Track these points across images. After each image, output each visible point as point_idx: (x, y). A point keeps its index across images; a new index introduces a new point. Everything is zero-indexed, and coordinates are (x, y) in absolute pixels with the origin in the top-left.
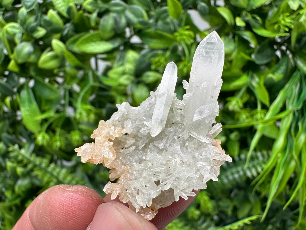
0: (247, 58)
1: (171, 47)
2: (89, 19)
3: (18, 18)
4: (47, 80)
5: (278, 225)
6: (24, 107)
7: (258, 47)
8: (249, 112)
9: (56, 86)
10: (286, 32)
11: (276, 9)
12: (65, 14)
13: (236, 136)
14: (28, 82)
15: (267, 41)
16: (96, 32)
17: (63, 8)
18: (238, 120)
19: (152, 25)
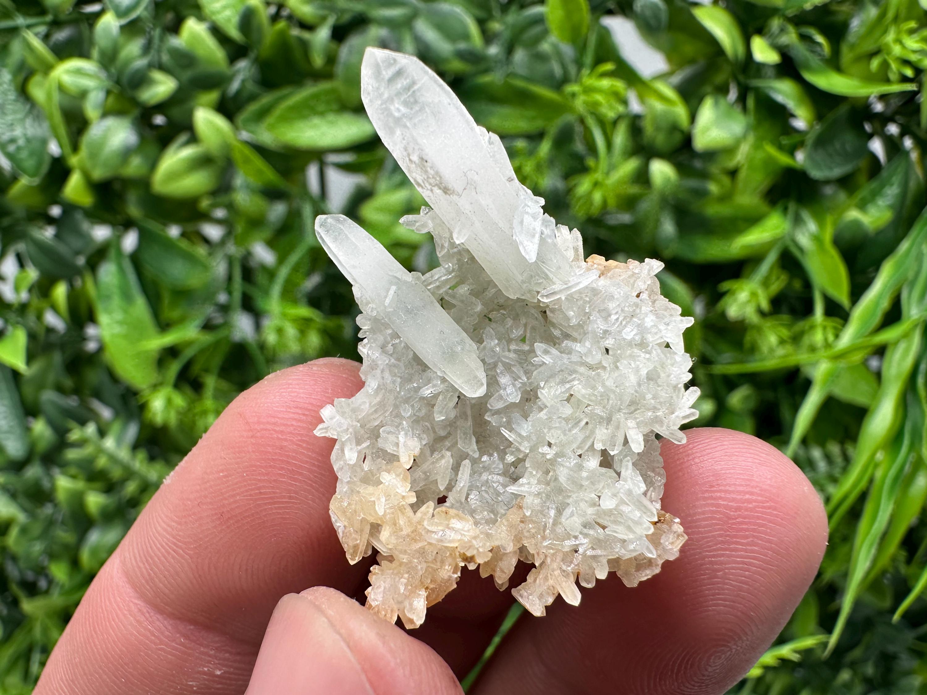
0: (784, 159)
1: (553, 129)
2: (305, 45)
3: (91, 42)
4: (174, 231)
5: (869, 669)
6: (109, 312)
7: (818, 128)
8: (789, 326)
9: (201, 251)
10: (905, 79)
11: (873, 12)
12: (234, 32)
14: (119, 239)
15: (843, 109)
16: (324, 86)
17: (228, 13)
18: (753, 349)
19: (496, 61)
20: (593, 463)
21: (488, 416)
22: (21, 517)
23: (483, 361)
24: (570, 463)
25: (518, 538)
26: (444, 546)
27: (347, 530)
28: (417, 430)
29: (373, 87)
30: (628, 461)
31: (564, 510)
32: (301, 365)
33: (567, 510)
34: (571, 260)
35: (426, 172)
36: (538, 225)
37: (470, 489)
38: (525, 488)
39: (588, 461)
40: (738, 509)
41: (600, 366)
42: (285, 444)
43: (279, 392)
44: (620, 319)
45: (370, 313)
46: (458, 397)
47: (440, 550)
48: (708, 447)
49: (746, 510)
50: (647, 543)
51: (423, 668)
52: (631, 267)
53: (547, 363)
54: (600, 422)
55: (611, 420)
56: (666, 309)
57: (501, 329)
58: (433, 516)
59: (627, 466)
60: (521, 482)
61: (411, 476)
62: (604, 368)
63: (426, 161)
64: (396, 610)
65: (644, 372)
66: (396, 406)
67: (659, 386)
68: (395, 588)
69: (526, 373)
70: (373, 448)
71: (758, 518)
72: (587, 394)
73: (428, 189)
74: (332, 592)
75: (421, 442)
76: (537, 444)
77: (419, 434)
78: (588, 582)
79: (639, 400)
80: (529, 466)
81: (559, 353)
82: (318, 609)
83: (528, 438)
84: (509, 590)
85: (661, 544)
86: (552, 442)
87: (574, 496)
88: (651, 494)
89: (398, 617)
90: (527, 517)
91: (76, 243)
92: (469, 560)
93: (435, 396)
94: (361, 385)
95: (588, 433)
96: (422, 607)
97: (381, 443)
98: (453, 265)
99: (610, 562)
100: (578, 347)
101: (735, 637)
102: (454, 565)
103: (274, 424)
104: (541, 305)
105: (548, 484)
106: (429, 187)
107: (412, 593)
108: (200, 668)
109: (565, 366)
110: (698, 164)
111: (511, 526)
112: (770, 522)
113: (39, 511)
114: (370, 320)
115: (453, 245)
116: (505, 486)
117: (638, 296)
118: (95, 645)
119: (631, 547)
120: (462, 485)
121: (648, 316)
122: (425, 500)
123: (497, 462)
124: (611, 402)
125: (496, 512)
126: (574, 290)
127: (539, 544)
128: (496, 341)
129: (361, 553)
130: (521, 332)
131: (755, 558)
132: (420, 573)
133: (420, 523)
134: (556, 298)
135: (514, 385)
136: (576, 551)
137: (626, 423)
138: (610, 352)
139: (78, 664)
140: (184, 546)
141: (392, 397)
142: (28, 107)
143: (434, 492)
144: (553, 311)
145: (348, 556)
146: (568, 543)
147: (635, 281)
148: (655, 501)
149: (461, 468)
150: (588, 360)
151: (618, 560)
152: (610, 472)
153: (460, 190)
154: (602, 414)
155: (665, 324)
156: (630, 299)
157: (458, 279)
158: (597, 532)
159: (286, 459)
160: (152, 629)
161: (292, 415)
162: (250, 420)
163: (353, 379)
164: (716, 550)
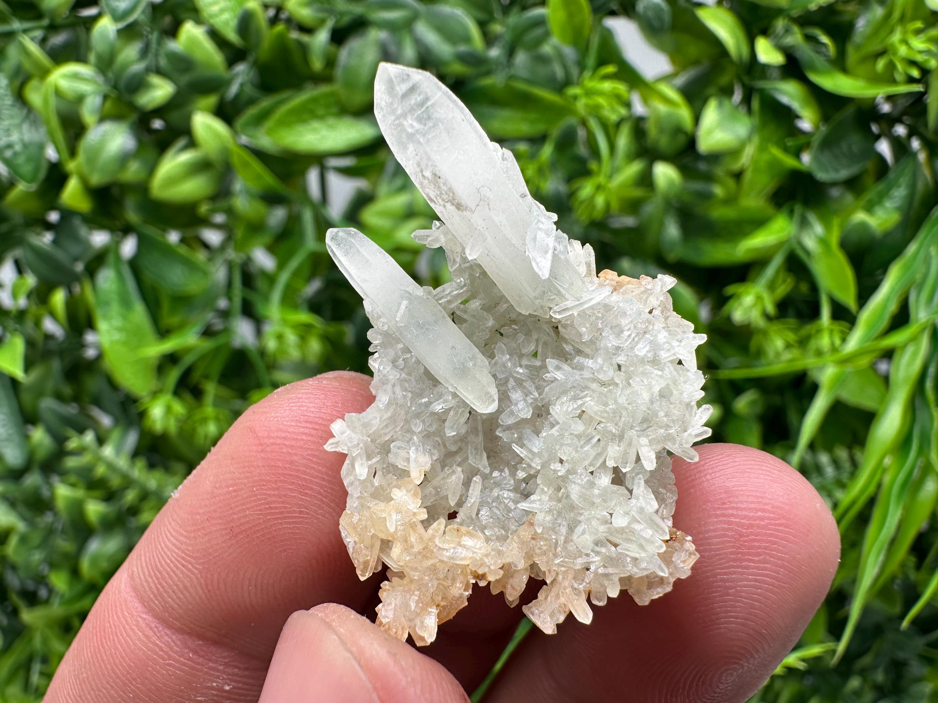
0: (790, 162)
1: (555, 132)
2: (304, 49)
3: (88, 48)
4: (173, 237)
5: (880, 677)
6: (106, 317)
7: (824, 129)
8: (795, 330)
9: (201, 256)
10: (911, 80)
11: (878, 12)
12: (232, 36)
13: (752, 403)
14: (117, 244)
15: (849, 111)
16: (324, 89)
17: (226, 16)
18: (759, 353)
19: (497, 62)
20: (605, 480)
21: (499, 432)
22: (21, 526)
23: (494, 376)
24: (582, 480)
25: (528, 556)
26: (455, 564)
27: (358, 545)
28: (428, 445)
29: (386, 102)
30: (640, 479)
31: (576, 527)
32: (311, 379)
33: (578, 527)
34: (583, 276)
35: (439, 187)
36: (551, 242)
37: (482, 504)
38: (536, 505)
39: (599, 478)
40: (750, 526)
41: (612, 383)
42: (296, 458)
43: (289, 406)
44: (633, 336)
45: (381, 328)
46: (470, 412)
47: (451, 567)
48: (720, 464)
49: (758, 527)
50: (659, 561)
51: (435, 686)
52: (643, 283)
53: (559, 379)
54: (612, 439)
55: (624, 437)
56: (679, 325)
57: (514, 345)
58: (444, 533)
59: (639, 483)
60: (532, 499)
61: (422, 492)
62: (617, 385)
63: (439, 178)
64: (407, 628)
65: (656, 389)
66: (407, 421)
67: (671, 403)
68: (406, 605)
69: (537, 388)
70: (384, 463)
71: (771, 535)
72: (599, 411)
73: (440, 205)
74: (342, 609)
75: (432, 458)
76: (548, 460)
77: (430, 450)
78: (600, 600)
79: (652, 418)
80: (540, 482)
81: (571, 369)
82: (329, 626)
83: (540, 455)
84: (519, 606)
85: (673, 562)
86: (564, 458)
87: (586, 514)
88: (663, 511)
89: (409, 634)
90: (539, 534)
91: (75, 249)
92: (481, 578)
93: (447, 412)
94: (371, 399)
95: (600, 450)
96: (434, 625)
97: (391, 458)
98: (464, 280)
99: (621, 580)
100: (589, 363)
101: (747, 655)
102: (465, 582)
103: (285, 438)
104: (553, 320)
105: (559, 501)
106: (442, 203)
107: (423, 610)
108: (208, 683)
109: (577, 382)
110: (702, 166)
111: (522, 543)
112: (782, 539)
113: (38, 520)
114: (381, 334)
115: (465, 259)
116: (516, 502)
117: (650, 312)
118: (103, 660)
119: (644, 565)
120: (472, 501)
121: (661, 332)
122: (436, 517)
123: (508, 478)
124: (623, 419)
125: (506, 528)
126: (586, 306)
127: (550, 562)
128: (508, 357)
129: (371, 568)
130: (533, 348)
131: (767, 576)
132: (432, 590)
133: (431, 539)
134: (568, 314)
135: (525, 400)
136: (588, 569)
137: (638, 441)
138: (623, 369)
139: (86, 679)
140: (193, 561)
141: (403, 412)
142: (25, 111)
143: (444, 508)
144: (565, 326)
145: (358, 572)
146: (580, 561)
147: (647, 298)
148: (667, 518)
149: (472, 484)
150: (600, 377)
151: (630, 578)
152: (622, 490)
153: (473, 206)
154: (614, 431)
155: (678, 341)
156: (643, 316)
157: (469, 294)
158: (609, 550)
159: (296, 474)
160: (160, 644)
161: (302, 430)
162: (260, 435)
163: (362, 392)
164: (728, 568)
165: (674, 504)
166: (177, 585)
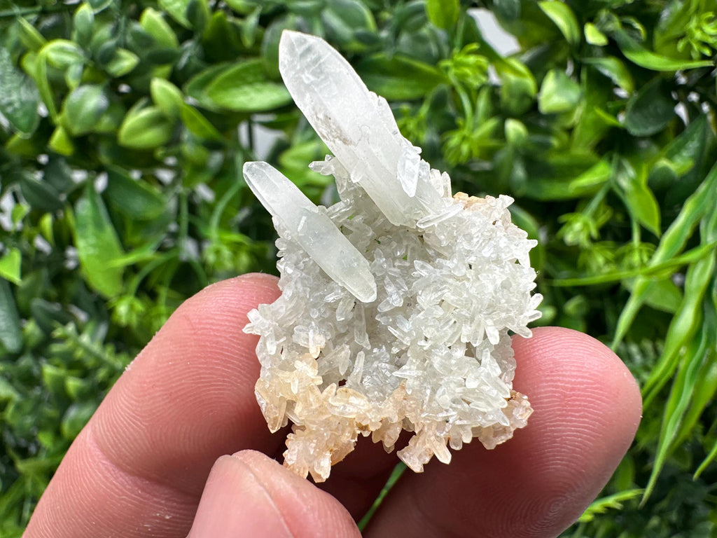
0: (610, 120)
1: (430, 96)
2: (238, 30)
3: (72, 28)
4: (135, 175)
5: (674, 517)
6: (84, 236)
7: (636, 95)
8: (613, 250)
9: (156, 190)
10: (704, 57)
11: (679, 5)
12: (182, 20)
13: (579, 306)
14: (93, 180)
15: (656, 81)
16: (252, 62)
17: (178, 5)
18: (585, 269)
19: (386, 41)
20: (460, 353)
21: (378, 318)
22: (16, 397)
23: (374, 274)
24: (442, 353)
25: (401, 412)
26: (344, 418)
27: (269, 406)
28: (323, 328)
29: (288, 61)
30: (487, 351)
31: (437, 389)
32: (233, 279)
33: (440, 389)
34: (442, 196)
35: (330, 127)
36: (416, 168)
37: (364, 374)
38: (407, 373)
39: (456, 351)
40: (573, 389)
41: (465, 278)
42: (220, 339)
43: (215, 300)
44: (480, 242)
45: (286, 238)
46: (355, 302)
47: (341, 421)
48: (549, 341)
49: (579, 390)
50: (502, 415)
51: (329, 513)
52: (488, 202)
53: (424, 275)
54: (465, 321)
55: (474, 320)
56: (516, 233)
57: (388, 250)
58: (336, 394)
59: (486, 355)
60: (404, 368)
61: (319, 364)
62: (468, 279)
63: (330, 119)
64: (308, 468)
65: (499, 282)
66: (307, 310)
67: (510, 293)
68: (306, 450)
69: (407, 283)
70: (289, 343)
71: (588, 396)
72: (455, 300)
74: (257, 454)
75: (326, 338)
76: (416, 338)
77: (324, 332)
78: (457, 445)
79: (496, 304)
80: (410, 356)
81: (433, 268)
82: (247, 466)
83: (409, 334)
85: (513, 415)
86: (428, 337)
87: (446, 379)
88: (505, 377)
89: (309, 473)
90: (409, 395)
91: (60, 184)
92: (364, 429)
93: (337, 302)
94: (279, 293)
95: (456, 330)
96: (328, 466)
97: (295, 338)
98: (350, 200)
99: (473, 429)
100: (448, 263)
101: (569, 489)
102: (352, 433)
103: (212, 324)
104: (419, 231)
105: (425, 370)
106: (332, 139)
107: (319, 455)
108: (153, 513)
109: (438, 278)
110: (543, 123)
111: (396, 402)
112: (598, 399)
113: (30, 392)
114: (286, 243)
115: (350, 184)
116: (391, 372)
117: (494, 224)
118: (72, 496)
119: (490, 418)
120: (357, 371)
121: (502, 239)
122: (329, 383)
123: (386, 353)
124: (474, 305)
125: (384, 392)
126: (444, 219)
127: (418, 417)
128: (384, 259)
129: (279, 424)
130: (404, 252)
131: (586, 428)
132: (326, 439)
133: (326, 399)
134: (430, 225)
135: (398, 293)
136: (447, 422)
137: (486, 322)
138: (473, 267)
139: (59, 511)
140: (141, 419)
141: (303, 303)
142: (22, 77)
143: (336, 377)
144: (428, 235)
146: (441, 415)
147: (492, 212)
148: (508, 383)
149: (357, 358)
150: (455, 274)
151: (480, 428)
152: (473, 360)
153: (356, 141)
154: (467, 315)
155: (515, 245)
156: (488, 227)
157: (354, 211)
158: (463, 406)
159: (221, 352)
160: (117, 484)
161: (225, 317)
162: (193, 322)
163: (273, 289)
164: (556, 421)
165: (513, 372)
166: (129, 438)
